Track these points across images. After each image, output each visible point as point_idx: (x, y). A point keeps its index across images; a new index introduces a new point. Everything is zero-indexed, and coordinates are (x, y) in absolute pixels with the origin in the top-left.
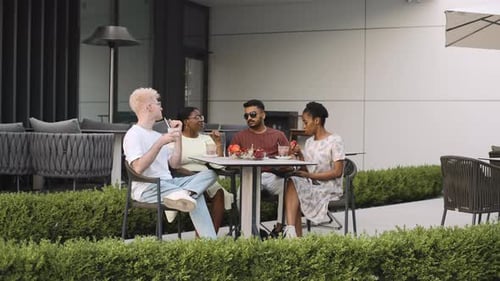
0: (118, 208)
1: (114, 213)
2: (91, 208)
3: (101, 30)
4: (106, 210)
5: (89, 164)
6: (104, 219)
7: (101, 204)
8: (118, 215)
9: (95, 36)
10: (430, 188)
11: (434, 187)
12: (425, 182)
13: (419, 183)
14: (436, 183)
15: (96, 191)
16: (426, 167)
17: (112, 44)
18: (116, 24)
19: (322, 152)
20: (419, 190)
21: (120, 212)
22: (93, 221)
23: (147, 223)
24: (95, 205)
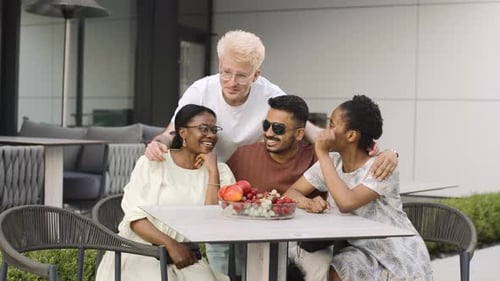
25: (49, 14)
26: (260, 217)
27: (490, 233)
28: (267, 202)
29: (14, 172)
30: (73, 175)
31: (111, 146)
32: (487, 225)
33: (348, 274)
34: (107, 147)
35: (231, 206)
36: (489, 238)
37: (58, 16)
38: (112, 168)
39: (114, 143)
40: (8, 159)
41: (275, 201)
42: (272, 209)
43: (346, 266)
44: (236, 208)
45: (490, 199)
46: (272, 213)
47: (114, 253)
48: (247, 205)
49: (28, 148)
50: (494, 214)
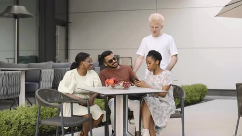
0: (27, 121)
1: (25, 125)
2: (10, 122)
3: (9, 8)
4: (20, 123)
5: (6, 91)
6: (19, 129)
7: (16, 119)
8: (28, 126)
9: (5, 12)
10: (199, 97)
11: (201, 96)
12: (197, 94)
13: (194, 94)
14: (201, 94)
15: (13, 110)
16: (196, 85)
17: (16, 16)
18: (18, 4)
19: (159, 82)
20: (194, 98)
21: (29, 123)
22: (12, 131)
23: (46, 130)
24: (13, 120)
25: (8, 17)
26: (120, 89)
27: (189, 101)
28: (122, 84)
29: (11, 81)
30: (27, 83)
31: (42, 70)
32: (188, 97)
33: (149, 103)
34: (41, 71)
35: (110, 86)
36: (188, 103)
37: (12, 17)
38: (43, 79)
39: (43, 69)
40: (10, 76)
41: (124, 84)
42: (123, 86)
43: (148, 100)
44: (112, 86)
45: (188, 88)
46: (123, 87)
47: (70, 103)
48: (116, 85)
49: (16, 71)
50: (190, 93)
